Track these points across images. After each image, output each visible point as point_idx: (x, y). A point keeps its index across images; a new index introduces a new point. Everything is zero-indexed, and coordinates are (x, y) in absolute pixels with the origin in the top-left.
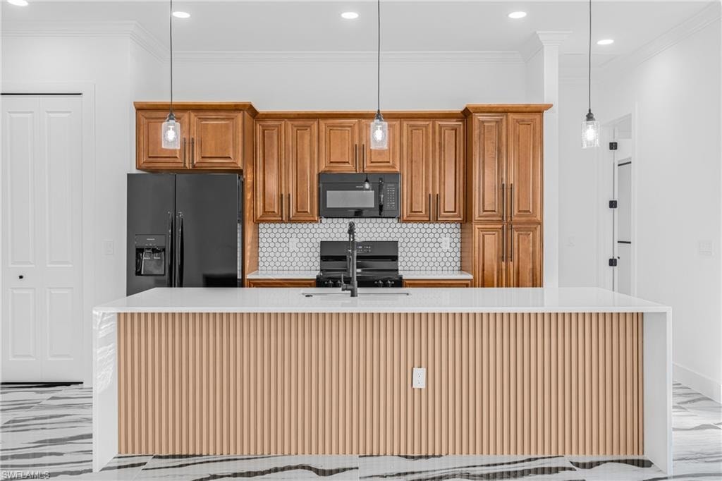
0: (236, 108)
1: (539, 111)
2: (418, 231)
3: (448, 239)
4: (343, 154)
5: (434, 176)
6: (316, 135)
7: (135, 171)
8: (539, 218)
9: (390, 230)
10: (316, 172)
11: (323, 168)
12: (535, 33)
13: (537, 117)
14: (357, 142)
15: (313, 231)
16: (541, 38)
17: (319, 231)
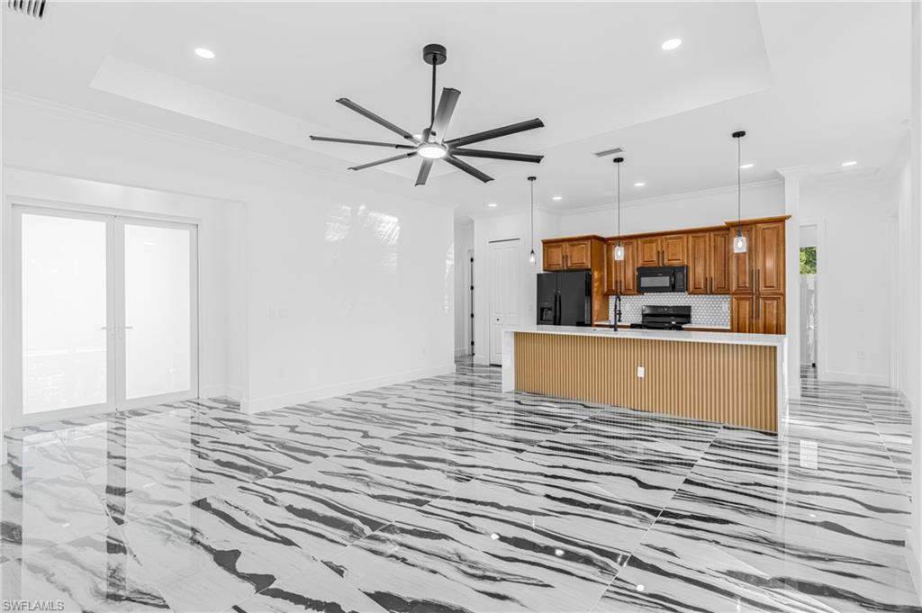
0: (587, 238)
1: (782, 220)
5: (710, 267)
7: (542, 272)
8: (782, 291)
11: (639, 265)
13: (780, 224)
14: (659, 249)
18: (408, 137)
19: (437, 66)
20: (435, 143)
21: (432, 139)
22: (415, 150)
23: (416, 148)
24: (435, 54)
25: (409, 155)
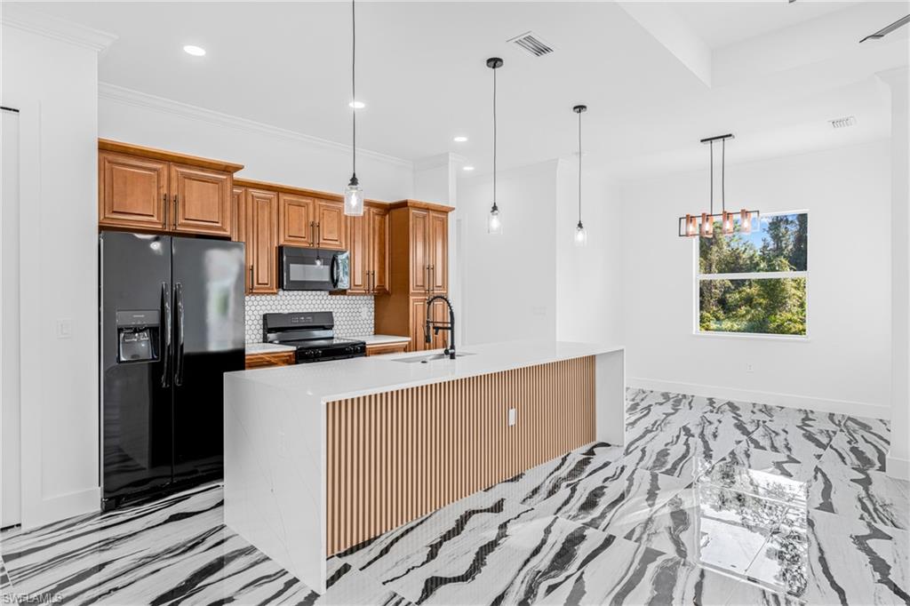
2: (344, 302)
3: (366, 309)
4: (300, 230)
6: (276, 207)
9: (323, 302)
12: (447, 154)
15: (255, 303)
16: (450, 157)
17: (261, 303)
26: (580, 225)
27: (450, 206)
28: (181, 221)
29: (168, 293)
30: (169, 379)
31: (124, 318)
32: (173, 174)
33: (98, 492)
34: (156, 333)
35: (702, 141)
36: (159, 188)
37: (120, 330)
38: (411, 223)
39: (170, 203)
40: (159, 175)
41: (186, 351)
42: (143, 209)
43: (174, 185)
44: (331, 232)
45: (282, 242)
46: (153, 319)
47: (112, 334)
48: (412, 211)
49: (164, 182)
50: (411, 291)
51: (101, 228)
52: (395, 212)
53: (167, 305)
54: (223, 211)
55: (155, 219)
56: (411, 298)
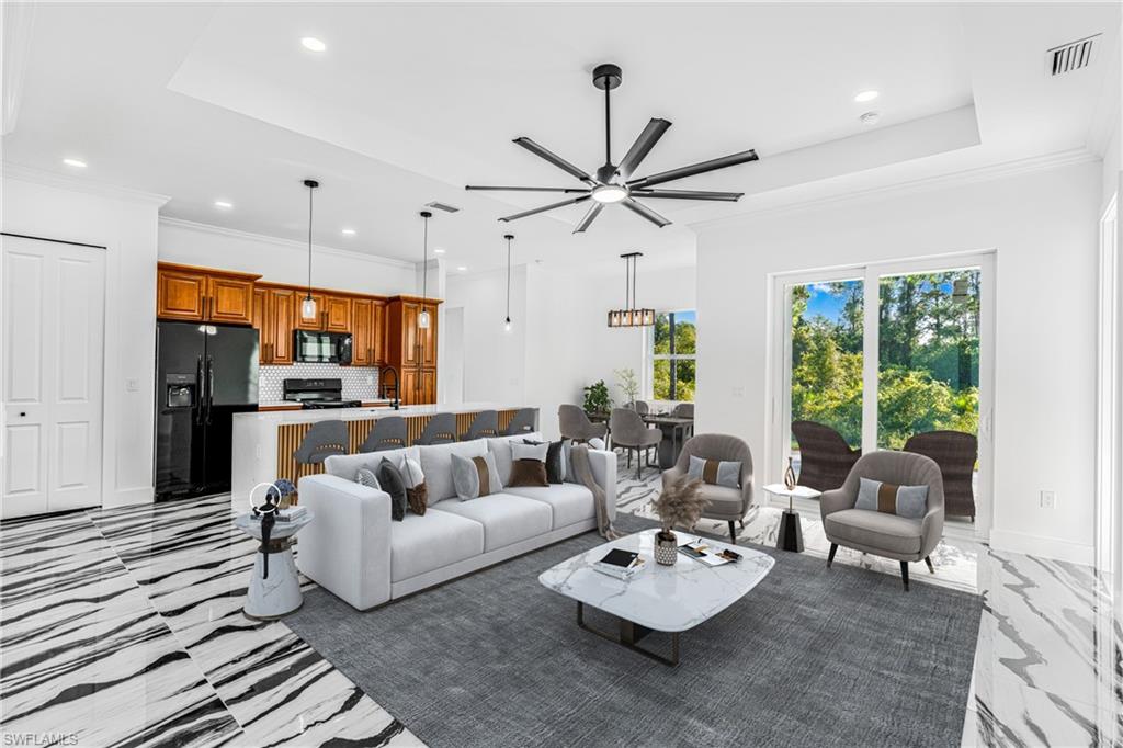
2: (351, 372)
3: (372, 378)
5: (371, 337)
6: (293, 301)
9: (334, 371)
10: (292, 328)
12: (434, 261)
15: (278, 371)
16: (440, 262)
17: (281, 371)
18: (585, 178)
19: (611, 91)
20: (616, 185)
21: (614, 179)
22: (588, 194)
23: (589, 191)
24: (607, 75)
25: (578, 200)
26: (508, 320)
27: (440, 299)
28: (214, 314)
29: (203, 363)
30: (202, 420)
31: (171, 378)
32: (210, 283)
33: (152, 490)
34: (194, 389)
35: (622, 256)
36: (199, 292)
37: (169, 386)
38: (404, 312)
39: (206, 302)
40: (200, 284)
41: (214, 403)
42: (188, 306)
43: (211, 290)
44: (338, 319)
45: (297, 327)
46: (192, 379)
47: (164, 388)
48: (405, 304)
49: (203, 288)
50: (403, 364)
51: (159, 320)
52: (393, 303)
53: (202, 371)
54: (247, 307)
55: (196, 313)
56: (403, 370)
